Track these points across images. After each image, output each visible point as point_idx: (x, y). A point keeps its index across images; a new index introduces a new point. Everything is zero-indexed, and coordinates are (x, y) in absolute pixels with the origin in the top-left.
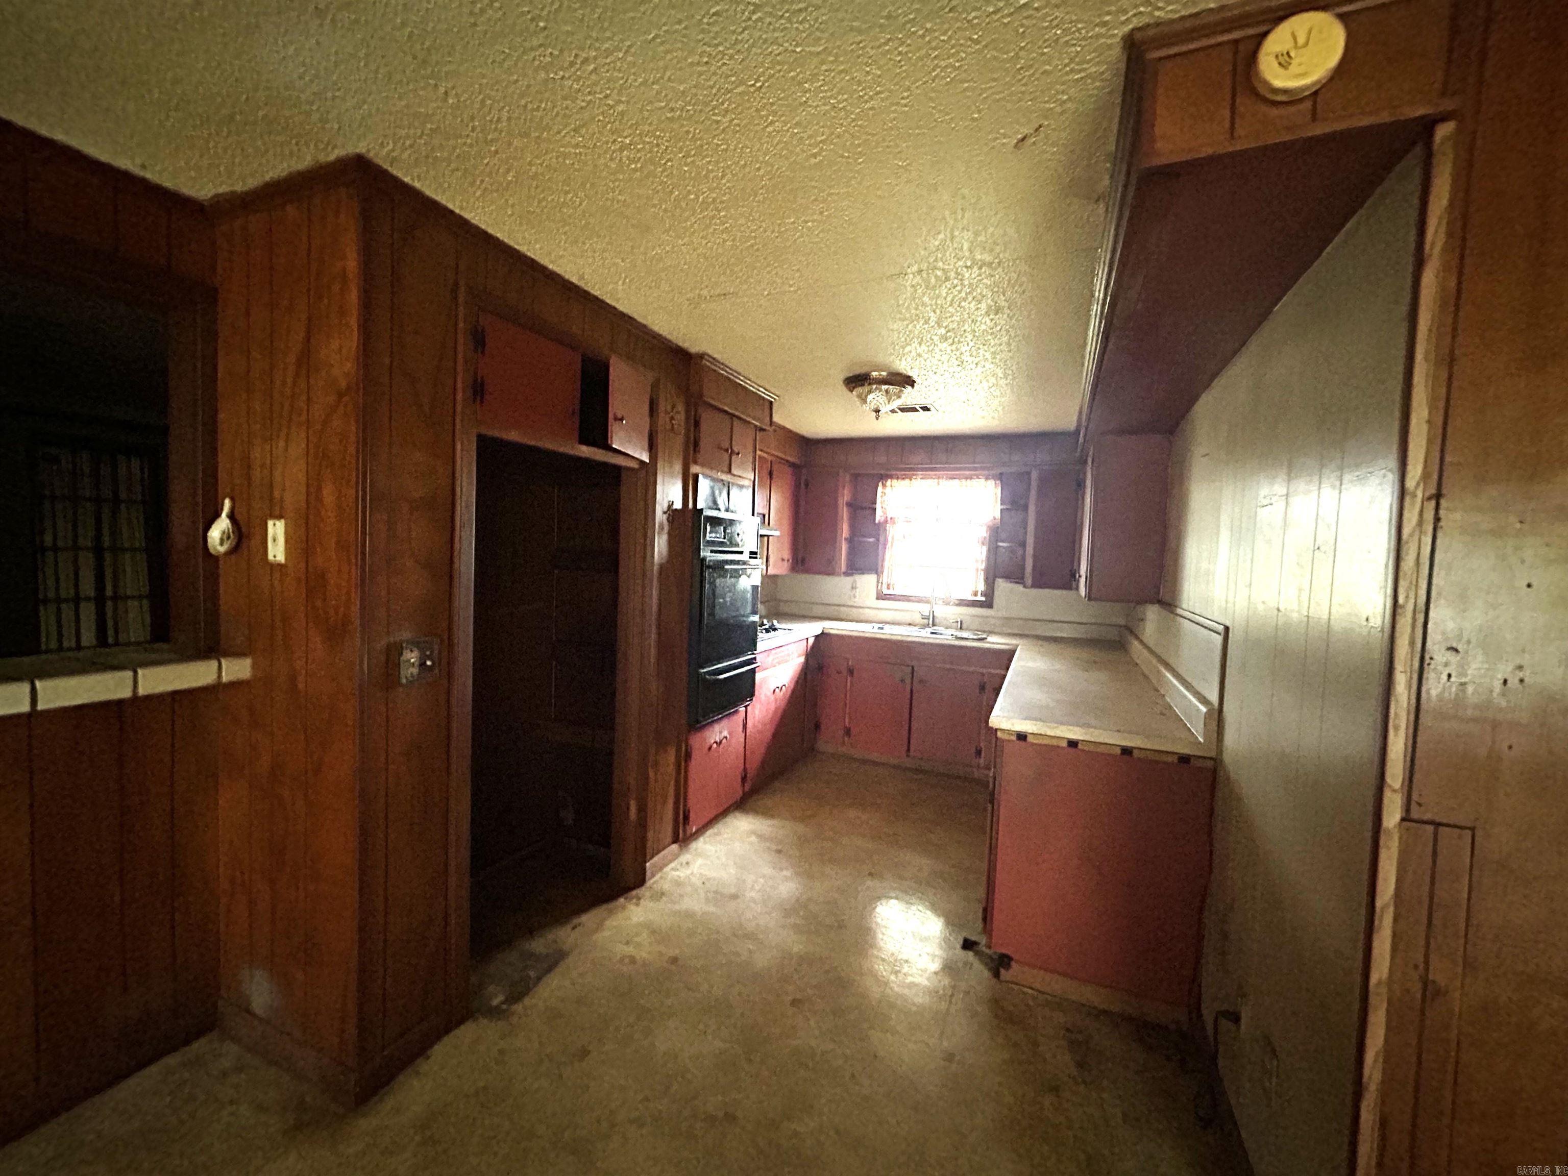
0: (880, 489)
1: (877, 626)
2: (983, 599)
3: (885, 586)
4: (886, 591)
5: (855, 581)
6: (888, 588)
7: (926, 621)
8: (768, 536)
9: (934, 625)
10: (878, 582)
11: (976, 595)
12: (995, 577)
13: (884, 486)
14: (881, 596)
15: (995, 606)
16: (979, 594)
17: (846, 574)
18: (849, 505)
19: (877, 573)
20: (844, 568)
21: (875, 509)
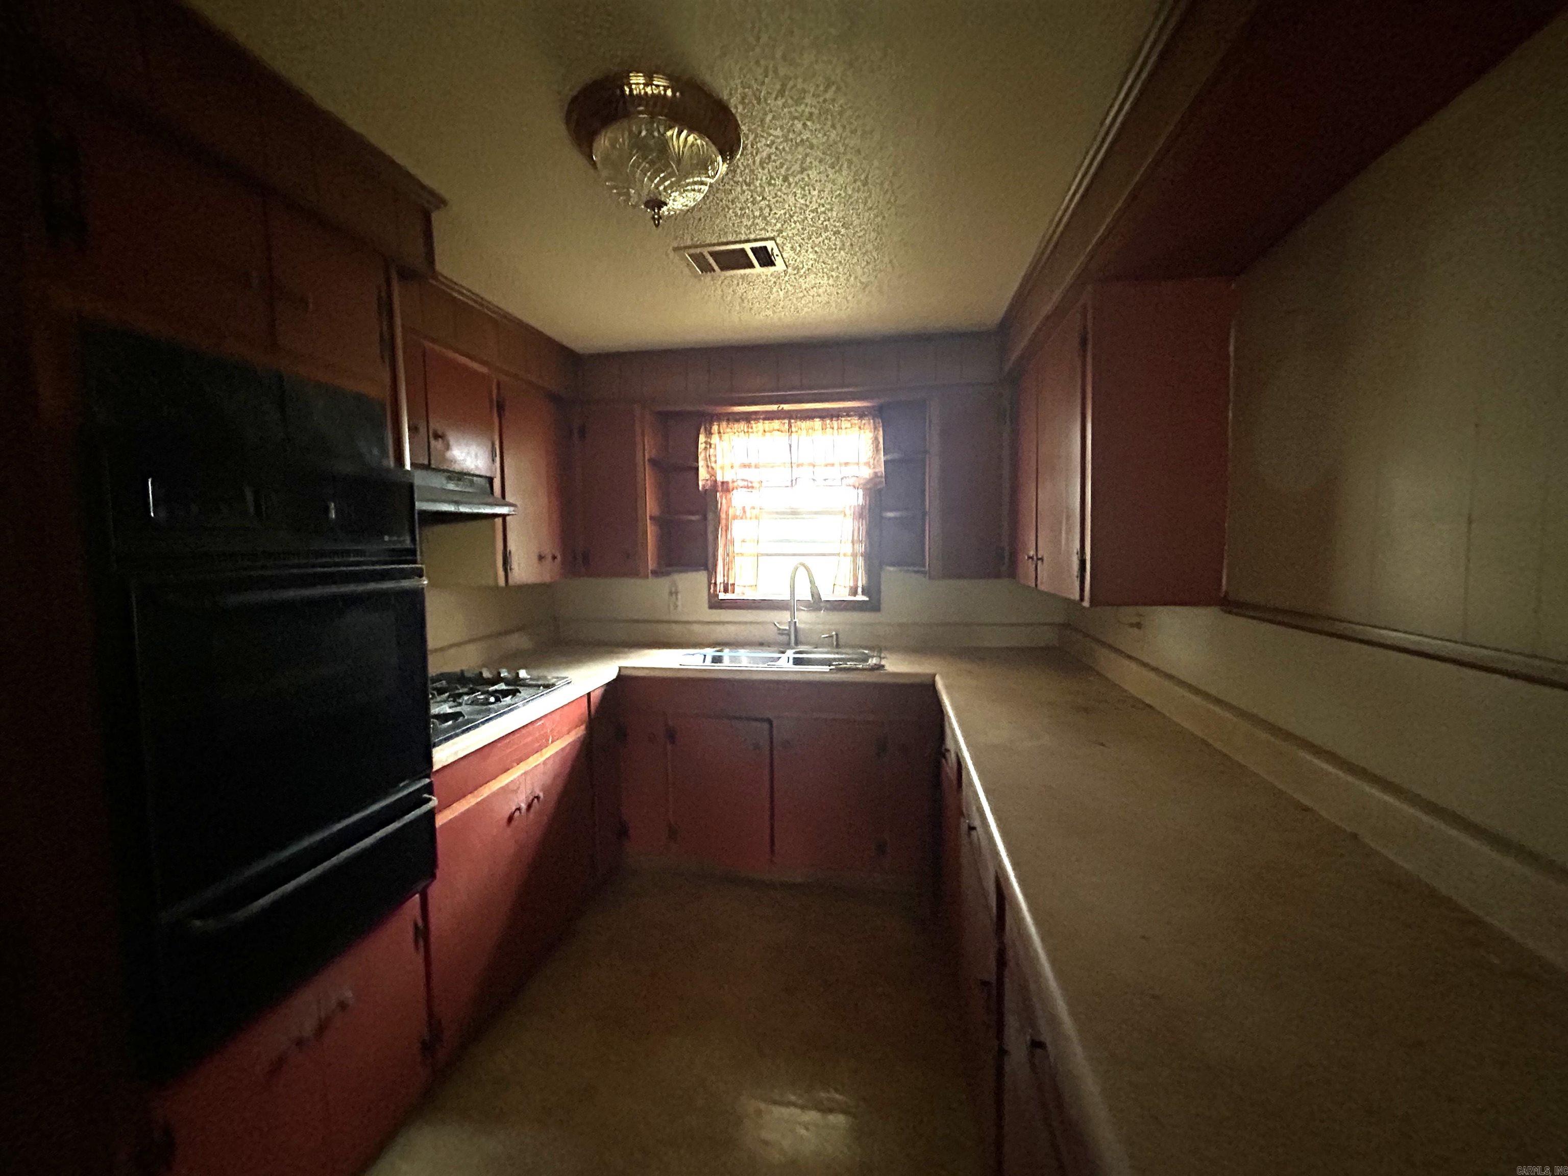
0: (702, 438)
1: (710, 652)
2: (866, 598)
3: (720, 587)
4: (722, 596)
5: (674, 584)
6: (726, 591)
7: (784, 638)
8: (504, 516)
9: (797, 643)
10: (710, 584)
11: (855, 593)
12: (881, 565)
13: (709, 434)
14: (716, 604)
15: (884, 606)
16: (860, 590)
17: (655, 573)
18: (653, 462)
19: (706, 569)
20: (651, 565)
21: (697, 469)
